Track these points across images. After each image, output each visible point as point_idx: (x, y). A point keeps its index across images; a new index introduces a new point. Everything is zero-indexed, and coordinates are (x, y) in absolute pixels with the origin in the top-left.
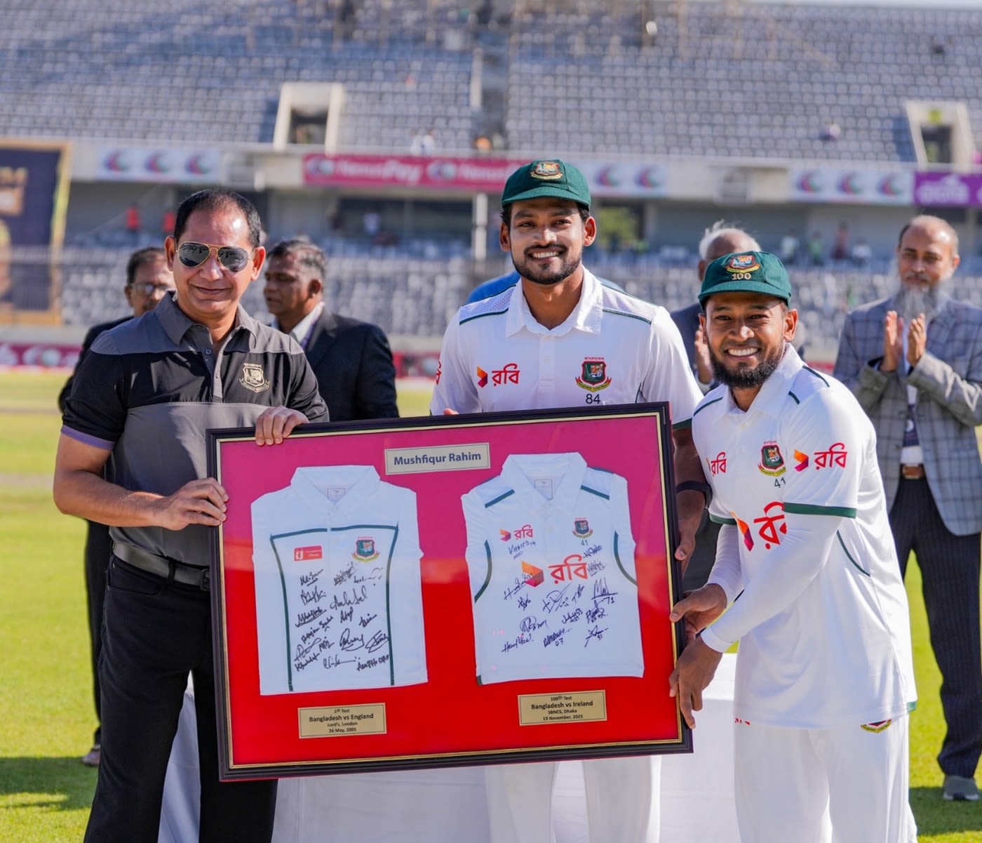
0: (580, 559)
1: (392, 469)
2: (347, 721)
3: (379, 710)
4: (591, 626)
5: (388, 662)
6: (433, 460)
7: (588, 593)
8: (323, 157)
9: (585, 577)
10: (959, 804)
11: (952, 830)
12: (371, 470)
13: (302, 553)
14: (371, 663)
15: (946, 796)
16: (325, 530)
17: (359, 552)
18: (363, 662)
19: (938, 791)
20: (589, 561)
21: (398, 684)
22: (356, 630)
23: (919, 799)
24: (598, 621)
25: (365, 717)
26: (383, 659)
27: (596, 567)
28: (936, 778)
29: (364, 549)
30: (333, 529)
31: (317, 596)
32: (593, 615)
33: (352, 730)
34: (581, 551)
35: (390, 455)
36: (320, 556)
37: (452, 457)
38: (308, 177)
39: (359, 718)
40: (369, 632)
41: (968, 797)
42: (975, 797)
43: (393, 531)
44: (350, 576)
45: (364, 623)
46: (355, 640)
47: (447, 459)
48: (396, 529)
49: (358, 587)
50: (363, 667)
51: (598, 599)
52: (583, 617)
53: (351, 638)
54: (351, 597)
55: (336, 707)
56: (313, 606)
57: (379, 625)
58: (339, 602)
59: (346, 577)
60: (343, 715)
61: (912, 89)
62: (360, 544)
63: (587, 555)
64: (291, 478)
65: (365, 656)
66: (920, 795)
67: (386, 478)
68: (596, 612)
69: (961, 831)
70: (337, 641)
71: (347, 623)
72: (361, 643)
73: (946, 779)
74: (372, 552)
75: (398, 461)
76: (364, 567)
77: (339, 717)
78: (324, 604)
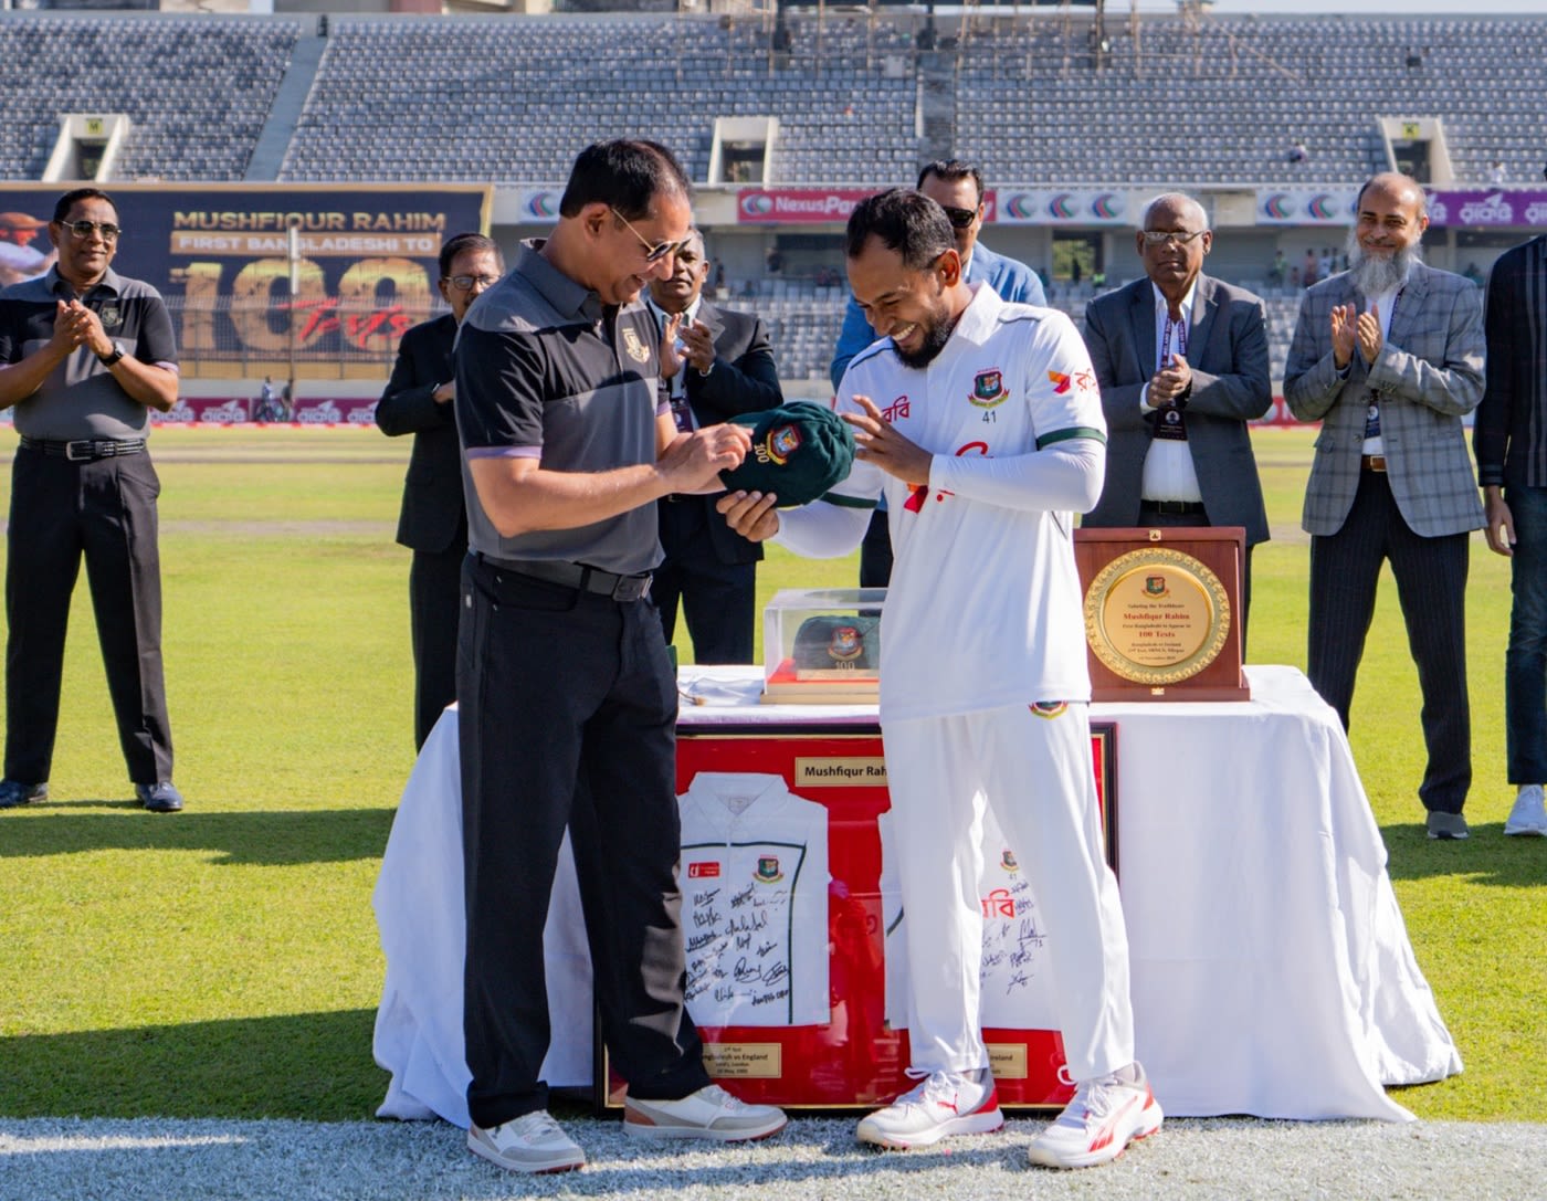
0: (1007, 894)
1: (803, 780)
2: (738, 1061)
3: (774, 1051)
4: (1015, 971)
5: (787, 997)
6: (849, 773)
7: (1014, 932)
8: (760, 192)
9: (1011, 914)
10: (1446, 843)
11: (1437, 872)
12: (778, 781)
13: (697, 869)
14: (768, 998)
15: (1429, 834)
16: (724, 845)
17: (761, 872)
18: (760, 996)
19: (1420, 829)
20: (1017, 897)
21: (797, 1022)
22: (753, 961)
23: (1399, 838)
24: (1024, 966)
25: (758, 1058)
26: (781, 994)
27: (1023, 904)
28: (1418, 814)
29: (767, 869)
30: (734, 845)
31: (712, 918)
32: (1018, 958)
33: (742, 1071)
34: (1009, 885)
35: (801, 764)
36: (717, 874)
37: (870, 770)
38: (742, 215)
39: (751, 1058)
40: (767, 963)
41: (1455, 835)
42: (1465, 835)
43: (800, 851)
44: (749, 898)
45: (762, 952)
46: (751, 970)
47: (864, 773)
48: (804, 848)
49: (758, 911)
50: (759, 1001)
51: (1025, 942)
52: (1006, 961)
53: (748, 968)
54: (749, 922)
55: (728, 1045)
56: (706, 929)
57: (778, 956)
58: (736, 925)
59: (744, 900)
60: (733, 1054)
61: (1385, 106)
62: (763, 862)
63: (1016, 890)
64: (689, 783)
65: (761, 989)
66: (1400, 834)
67: (793, 789)
68: (1022, 956)
69: (1448, 873)
70: (732, 971)
71: (743, 952)
72: (757, 975)
73: (1429, 815)
74: (776, 873)
75: (810, 771)
76: (766, 890)
77: (730, 1057)
78: (719, 927)
